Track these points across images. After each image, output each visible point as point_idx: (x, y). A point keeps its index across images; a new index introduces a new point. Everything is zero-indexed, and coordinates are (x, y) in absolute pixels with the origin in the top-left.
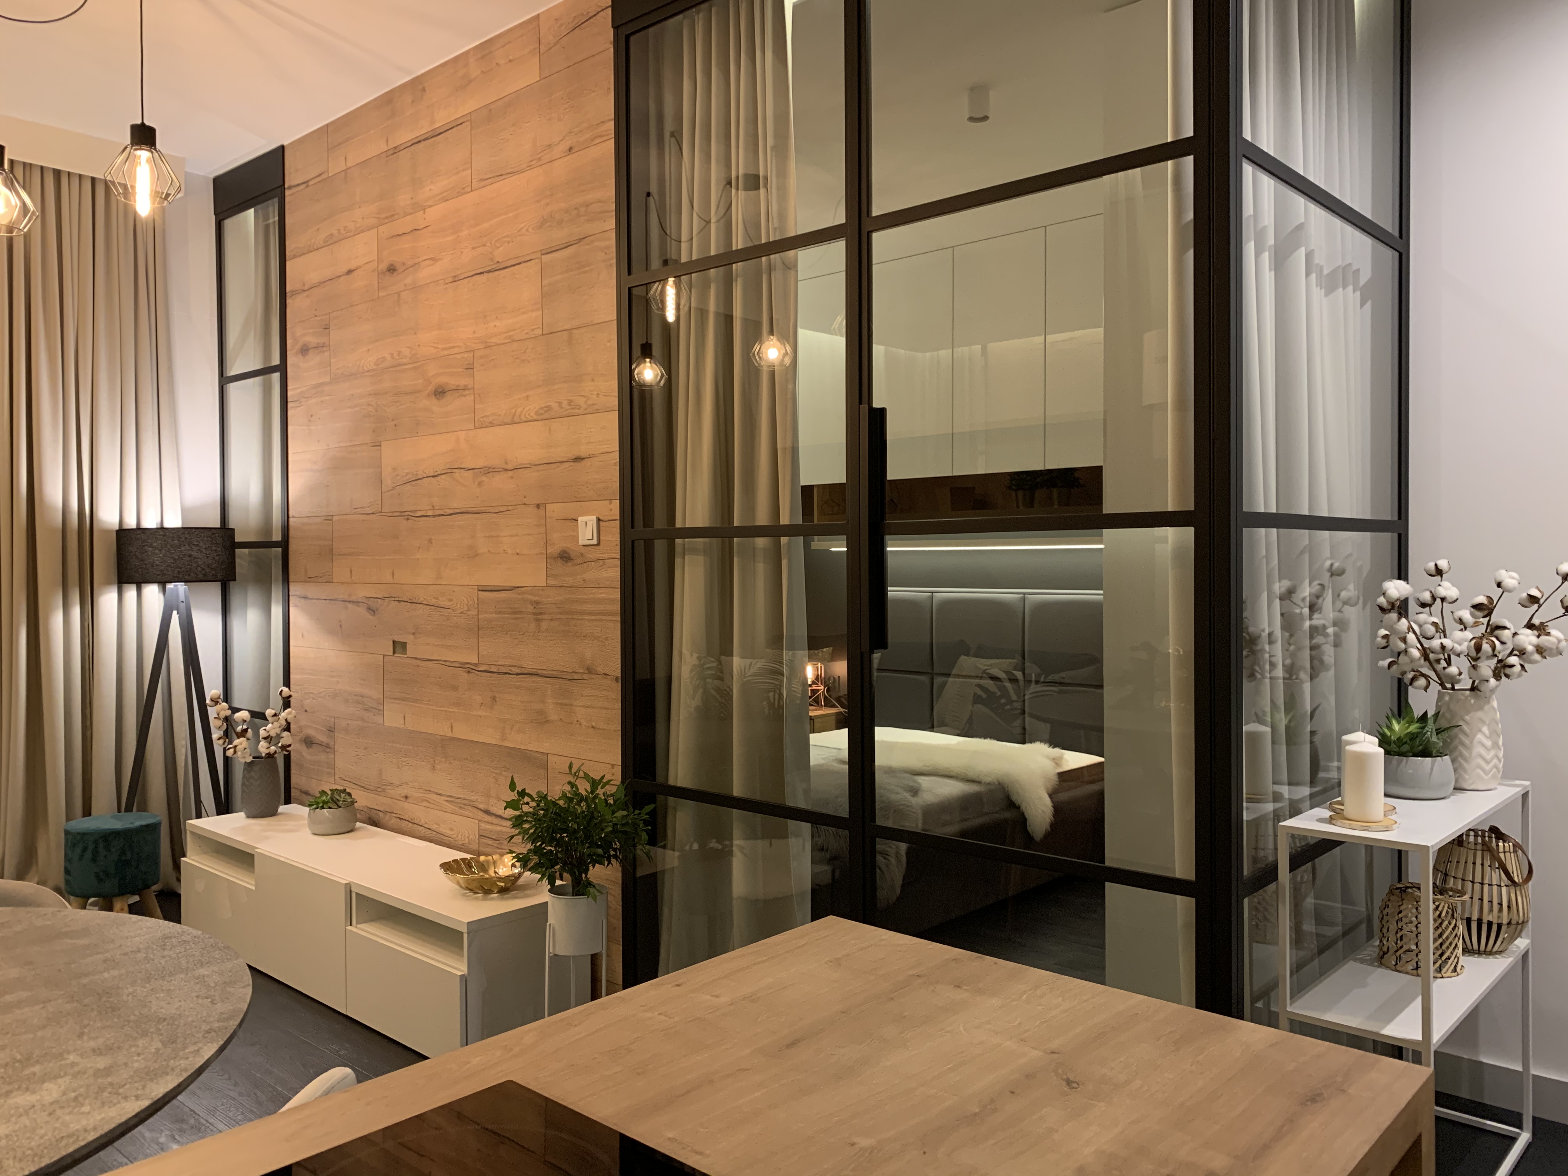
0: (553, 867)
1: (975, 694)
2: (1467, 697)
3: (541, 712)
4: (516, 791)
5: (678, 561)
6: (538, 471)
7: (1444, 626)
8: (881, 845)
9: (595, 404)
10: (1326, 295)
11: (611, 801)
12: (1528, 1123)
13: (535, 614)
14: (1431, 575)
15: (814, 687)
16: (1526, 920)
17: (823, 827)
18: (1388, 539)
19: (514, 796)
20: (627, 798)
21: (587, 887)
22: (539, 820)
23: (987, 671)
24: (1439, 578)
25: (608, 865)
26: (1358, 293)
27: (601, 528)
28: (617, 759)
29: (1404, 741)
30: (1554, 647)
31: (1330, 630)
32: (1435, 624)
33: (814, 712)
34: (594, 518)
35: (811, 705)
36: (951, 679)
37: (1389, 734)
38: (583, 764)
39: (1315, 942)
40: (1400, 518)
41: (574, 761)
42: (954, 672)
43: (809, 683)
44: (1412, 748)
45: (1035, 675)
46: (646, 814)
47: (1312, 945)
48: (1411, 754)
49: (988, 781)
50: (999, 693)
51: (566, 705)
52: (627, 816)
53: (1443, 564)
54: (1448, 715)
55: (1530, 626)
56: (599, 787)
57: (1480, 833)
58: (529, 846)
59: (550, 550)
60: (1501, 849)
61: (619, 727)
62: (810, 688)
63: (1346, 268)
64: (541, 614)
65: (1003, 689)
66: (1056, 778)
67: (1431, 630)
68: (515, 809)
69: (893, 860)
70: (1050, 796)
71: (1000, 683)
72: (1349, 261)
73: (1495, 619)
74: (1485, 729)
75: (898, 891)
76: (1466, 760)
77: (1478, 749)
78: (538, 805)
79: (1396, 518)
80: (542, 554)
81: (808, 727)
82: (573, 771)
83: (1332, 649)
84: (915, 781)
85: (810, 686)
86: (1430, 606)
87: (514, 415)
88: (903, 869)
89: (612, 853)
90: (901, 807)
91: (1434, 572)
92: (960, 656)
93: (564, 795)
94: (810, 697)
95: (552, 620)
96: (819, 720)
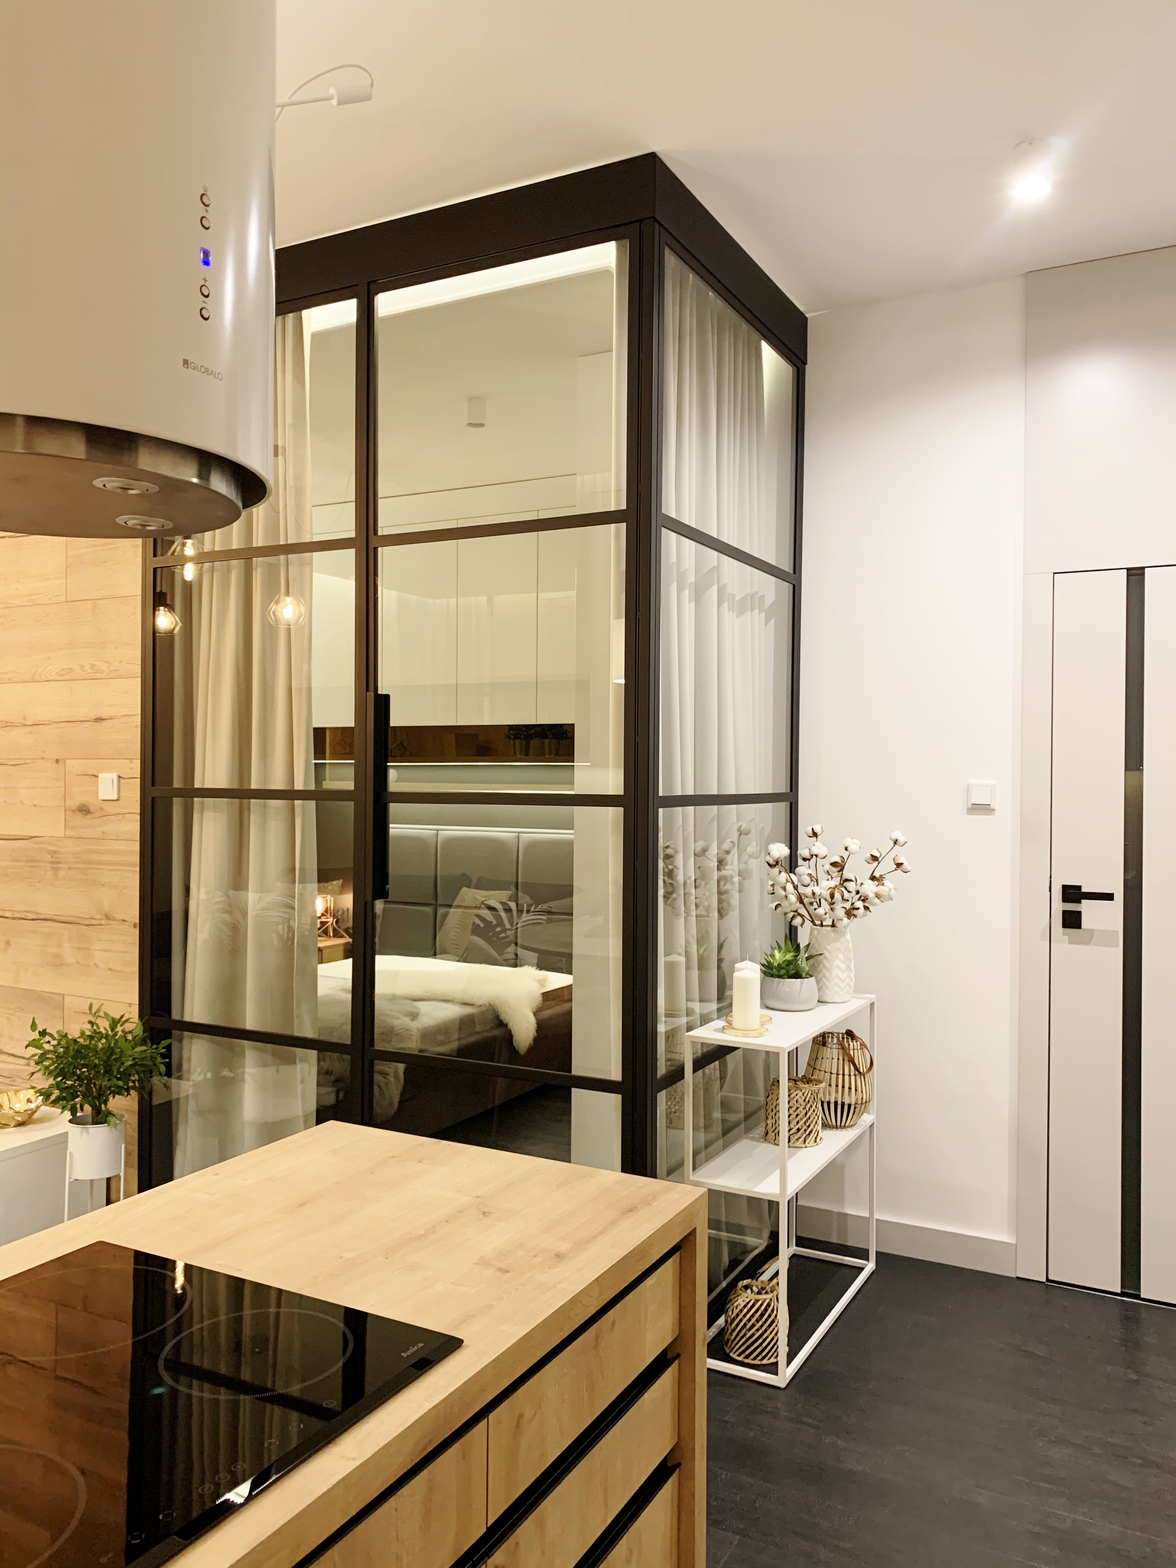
0: (73, 1099)
1: (474, 923)
2: (828, 932)
3: (57, 956)
4: (37, 1031)
5: (196, 817)
6: (58, 728)
7: (817, 876)
8: (379, 1066)
9: (118, 670)
10: (737, 617)
11: (130, 1037)
12: (872, 1256)
13: (53, 863)
14: (810, 837)
15: (323, 919)
16: (868, 1101)
17: (328, 1053)
18: (782, 807)
19: (35, 1035)
20: (146, 1034)
21: (107, 1116)
22: (62, 1057)
23: (485, 902)
24: (815, 838)
25: (127, 1096)
26: (763, 614)
27: (122, 785)
28: (135, 999)
29: (782, 966)
30: (887, 894)
31: (736, 879)
32: (810, 875)
33: (323, 943)
34: (114, 776)
35: (319, 936)
36: (452, 910)
37: (772, 961)
38: (102, 1005)
39: (721, 1126)
40: (791, 790)
41: (94, 1002)
42: (455, 903)
43: (319, 915)
44: (788, 972)
45: (527, 905)
46: (163, 1048)
47: (718, 1128)
48: (786, 976)
49: (480, 1004)
50: (495, 923)
51: (83, 948)
52: (146, 1050)
53: (818, 829)
54: (816, 945)
55: (873, 878)
56: (119, 1025)
57: (836, 1034)
58: (51, 1081)
59: (68, 803)
60: (851, 1047)
61: (136, 969)
62: (319, 921)
63: (753, 596)
64: (58, 863)
65: (499, 918)
66: (539, 998)
67: (807, 880)
68: (36, 1047)
69: (392, 1079)
70: (535, 1014)
71: (495, 913)
72: (756, 589)
73: (847, 874)
74: (841, 956)
75: (396, 1106)
76: (828, 980)
77: (836, 972)
78: (59, 1044)
79: (789, 790)
80: (61, 806)
81: (315, 958)
82: (94, 1011)
83: (738, 894)
84: (415, 1007)
85: (320, 918)
86: (809, 860)
87: (35, 673)
88: (400, 1088)
89: (131, 1084)
90: (401, 1031)
91: (811, 835)
92: (462, 888)
93: (83, 1033)
94: (319, 929)
95: (70, 868)
96: (328, 950)
